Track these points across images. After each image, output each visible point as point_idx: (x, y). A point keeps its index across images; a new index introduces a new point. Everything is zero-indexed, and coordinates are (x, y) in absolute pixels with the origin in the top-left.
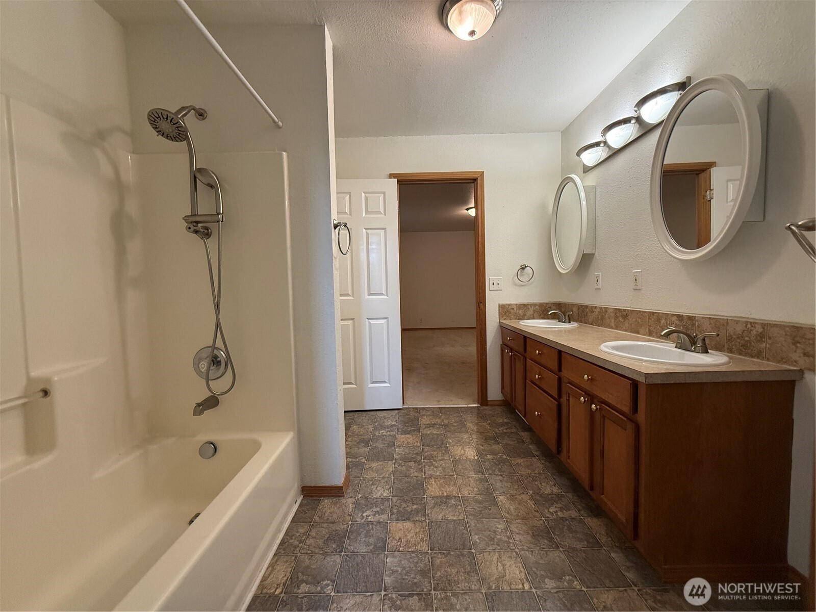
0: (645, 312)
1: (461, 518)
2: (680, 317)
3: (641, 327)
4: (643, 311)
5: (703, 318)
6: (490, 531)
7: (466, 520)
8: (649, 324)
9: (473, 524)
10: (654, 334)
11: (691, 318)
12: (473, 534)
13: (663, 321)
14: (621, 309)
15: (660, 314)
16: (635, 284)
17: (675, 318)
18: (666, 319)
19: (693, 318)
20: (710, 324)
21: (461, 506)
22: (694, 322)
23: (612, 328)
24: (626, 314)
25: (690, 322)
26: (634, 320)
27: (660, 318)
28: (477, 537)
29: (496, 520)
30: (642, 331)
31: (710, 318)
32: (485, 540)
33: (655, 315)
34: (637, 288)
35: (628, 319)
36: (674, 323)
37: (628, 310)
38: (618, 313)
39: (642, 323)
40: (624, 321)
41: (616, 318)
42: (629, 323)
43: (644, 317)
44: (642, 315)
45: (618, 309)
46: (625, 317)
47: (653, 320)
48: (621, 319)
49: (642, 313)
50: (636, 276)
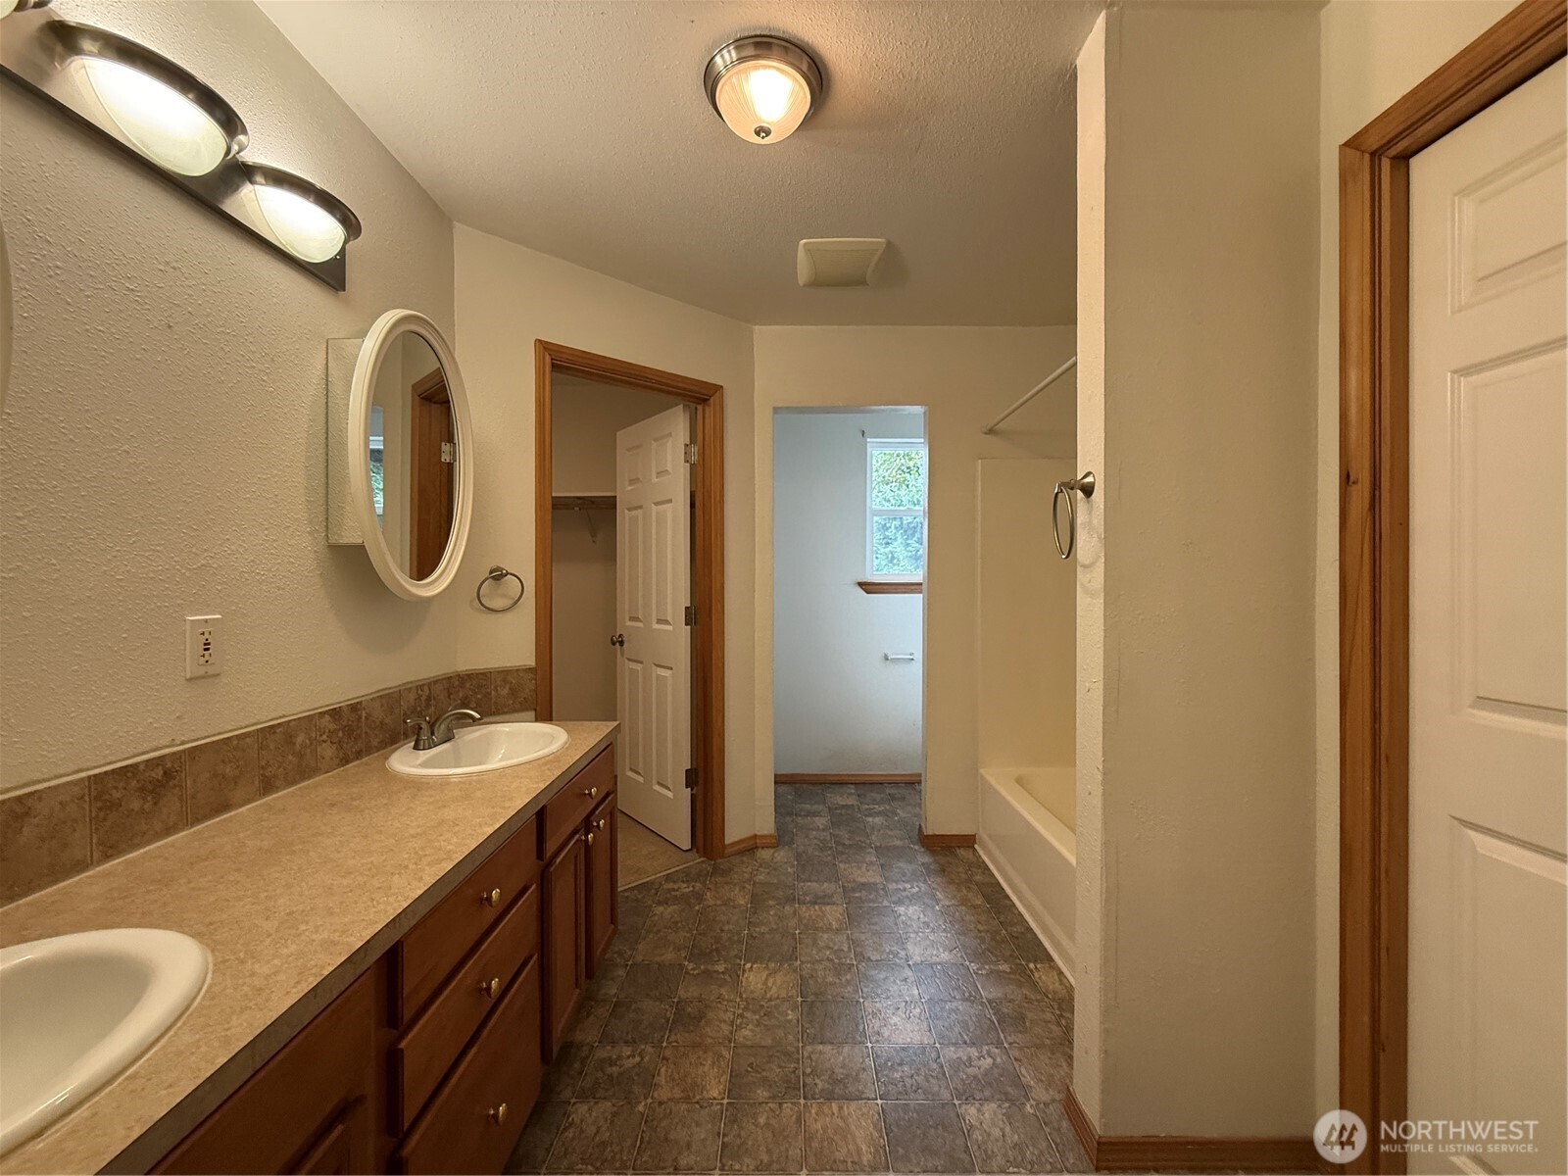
0: (248, 734)
1: (809, 1048)
2: (335, 713)
3: (235, 783)
4: (234, 737)
5: (372, 700)
6: (765, 1026)
7: (801, 1045)
8: (263, 763)
9: (790, 1037)
10: (278, 784)
11: (355, 708)
12: (795, 1021)
13: (300, 739)
15: (291, 724)
16: (202, 661)
17: (327, 718)
18: (307, 731)
19: (358, 706)
21: (804, 1073)
22: (360, 712)
24: (164, 773)
25: (353, 715)
26: (204, 777)
27: (292, 733)
28: (790, 1017)
29: (748, 1043)
30: (237, 794)
32: (779, 1014)
33: (278, 731)
34: (211, 672)
35: (175, 786)
36: (324, 733)
37: (174, 753)
38: (116, 788)
39: (237, 772)
40: (156, 804)
41: (102, 815)
42: (181, 799)
43: (244, 750)
44: (236, 748)
45: (113, 771)
46: (163, 786)
47: (272, 747)
48: (136, 805)
49: (235, 742)
50: (207, 636)
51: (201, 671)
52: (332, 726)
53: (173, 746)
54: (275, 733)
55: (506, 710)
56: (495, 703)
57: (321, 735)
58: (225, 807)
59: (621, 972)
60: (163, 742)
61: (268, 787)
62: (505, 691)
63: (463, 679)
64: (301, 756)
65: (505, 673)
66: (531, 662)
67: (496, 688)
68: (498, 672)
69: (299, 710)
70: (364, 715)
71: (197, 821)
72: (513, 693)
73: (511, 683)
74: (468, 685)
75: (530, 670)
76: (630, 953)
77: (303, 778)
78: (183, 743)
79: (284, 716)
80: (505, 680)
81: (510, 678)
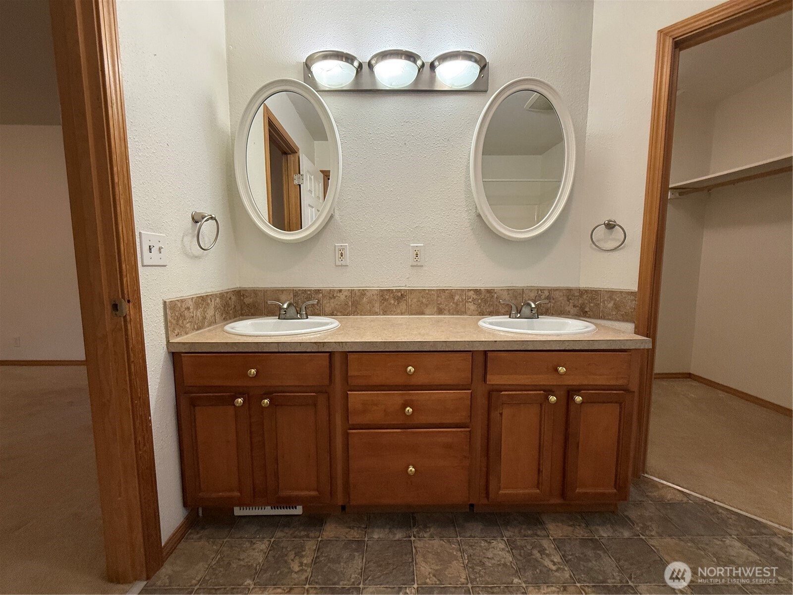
0: (433, 290)
2: (477, 291)
3: (427, 306)
4: (428, 290)
5: (501, 290)
8: (439, 302)
10: (445, 312)
11: (489, 291)
13: (457, 297)
14: (393, 290)
15: (453, 291)
16: (415, 260)
17: (472, 292)
18: (461, 295)
19: (492, 291)
20: (509, 294)
22: (493, 294)
23: (376, 314)
24: (401, 295)
25: (488, 295)
26: (415, 300)
27: (453, 294)
30: (427, 311)
31: (508, 289)
33: (446, 292)
34: (419, 264)
35: (404, 300)
36: (470, 298)
37: (405, 289)
38: (387, 295)
39: (427, 303)
40: (398, 304)
41: (383, 301)
42: (406, 305)
43: (430, 295)
44: (427, 294)
45: (386, 290)
46: (400, 299)
47: (443, 297)
48: (392, 302)
49: (427, 291)
50: (417, 251)
51: (415, 264)
52: (475, 297)
53: (405, 287)
54: (445, 292)
55: (610, 317)
56: (602, 310)
57: (468, 299)
58: (423, 313)
59: (626, 534)
60: (403, 285)
61: (440, 312)
62: (611, 305)
63: (582, 292)
64: (457, 305)
65: (611, 293)
66: (634, 288)
67: (604, 301)
68: (606, 291)
69: (458, 286)
70: (495, 296)
71: (412, 314)
72: (617, 307)
73: (616, 300)
74: (585, 297)
75: (632, 293)
76: (653, 533)
77: (457, 314)
78: (409, 287)
79: (450, 287)
80: (610, 297)
81: (614, 297)
